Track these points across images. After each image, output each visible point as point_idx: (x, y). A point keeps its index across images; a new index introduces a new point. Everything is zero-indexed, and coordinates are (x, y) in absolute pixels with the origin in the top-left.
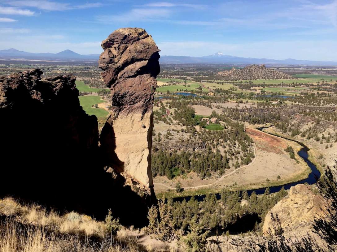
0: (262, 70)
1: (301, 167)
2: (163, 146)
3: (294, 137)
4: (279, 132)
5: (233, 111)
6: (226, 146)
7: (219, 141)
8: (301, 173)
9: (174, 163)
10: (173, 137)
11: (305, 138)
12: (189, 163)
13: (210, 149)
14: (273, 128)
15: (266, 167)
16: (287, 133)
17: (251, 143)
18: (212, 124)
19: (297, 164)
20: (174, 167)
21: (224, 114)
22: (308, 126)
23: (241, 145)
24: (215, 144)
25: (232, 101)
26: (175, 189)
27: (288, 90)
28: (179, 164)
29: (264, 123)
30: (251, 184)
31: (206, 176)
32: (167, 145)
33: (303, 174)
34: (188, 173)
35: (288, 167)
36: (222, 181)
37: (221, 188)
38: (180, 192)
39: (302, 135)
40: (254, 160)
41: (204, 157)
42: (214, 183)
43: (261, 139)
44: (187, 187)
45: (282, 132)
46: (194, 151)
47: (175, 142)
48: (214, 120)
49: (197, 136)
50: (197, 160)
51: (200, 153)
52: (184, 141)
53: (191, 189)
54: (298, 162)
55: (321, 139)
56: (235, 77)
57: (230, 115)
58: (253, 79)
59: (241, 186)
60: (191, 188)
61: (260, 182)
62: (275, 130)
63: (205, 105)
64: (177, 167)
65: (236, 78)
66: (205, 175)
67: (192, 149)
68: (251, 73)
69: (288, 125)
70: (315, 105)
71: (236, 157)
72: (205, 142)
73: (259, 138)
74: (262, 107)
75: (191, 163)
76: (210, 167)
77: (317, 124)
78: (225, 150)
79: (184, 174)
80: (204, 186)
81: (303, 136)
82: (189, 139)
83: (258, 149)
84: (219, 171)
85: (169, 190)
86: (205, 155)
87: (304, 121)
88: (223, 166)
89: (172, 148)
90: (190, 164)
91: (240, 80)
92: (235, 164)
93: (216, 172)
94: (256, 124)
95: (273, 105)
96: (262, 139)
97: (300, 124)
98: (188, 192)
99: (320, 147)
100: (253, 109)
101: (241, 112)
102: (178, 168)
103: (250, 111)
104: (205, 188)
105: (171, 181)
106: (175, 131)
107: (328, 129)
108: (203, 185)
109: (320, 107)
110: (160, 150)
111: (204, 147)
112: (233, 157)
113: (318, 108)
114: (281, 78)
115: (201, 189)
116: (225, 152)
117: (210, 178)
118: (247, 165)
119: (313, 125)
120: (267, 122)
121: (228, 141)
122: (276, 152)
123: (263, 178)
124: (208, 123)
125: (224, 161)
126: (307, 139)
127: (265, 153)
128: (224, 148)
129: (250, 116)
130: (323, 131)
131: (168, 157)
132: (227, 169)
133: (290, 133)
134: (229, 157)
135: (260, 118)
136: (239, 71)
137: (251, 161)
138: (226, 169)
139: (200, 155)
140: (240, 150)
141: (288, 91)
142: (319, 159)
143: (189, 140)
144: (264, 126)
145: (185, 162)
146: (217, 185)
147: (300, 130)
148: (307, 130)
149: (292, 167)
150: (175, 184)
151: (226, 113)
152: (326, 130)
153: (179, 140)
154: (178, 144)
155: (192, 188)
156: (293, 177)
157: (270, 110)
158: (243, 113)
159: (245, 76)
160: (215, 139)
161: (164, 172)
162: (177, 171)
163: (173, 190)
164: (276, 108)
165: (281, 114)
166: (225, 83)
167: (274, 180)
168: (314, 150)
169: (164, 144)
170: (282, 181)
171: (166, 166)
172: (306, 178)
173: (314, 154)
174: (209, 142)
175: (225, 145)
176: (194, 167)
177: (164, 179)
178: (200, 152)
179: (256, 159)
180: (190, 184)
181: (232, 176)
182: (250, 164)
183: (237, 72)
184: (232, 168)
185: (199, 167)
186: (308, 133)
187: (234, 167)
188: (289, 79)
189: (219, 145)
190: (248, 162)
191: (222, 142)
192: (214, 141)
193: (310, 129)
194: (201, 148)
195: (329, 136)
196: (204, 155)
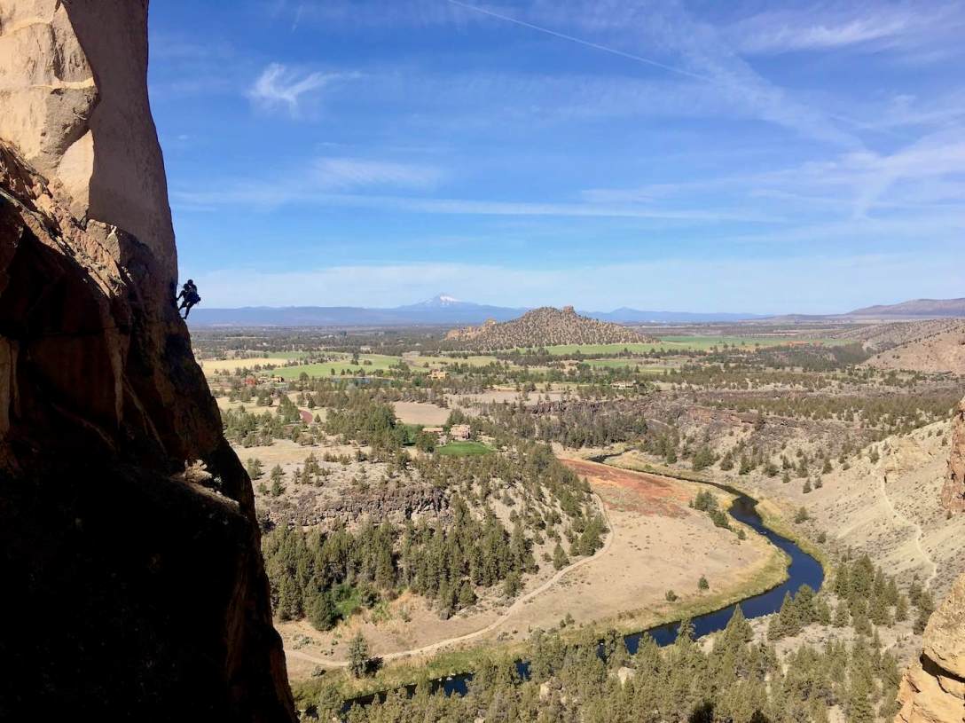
0: (568, 322)
1: (756, 549)
2: (291, 511)
3: (702, 472)
4: (657, 463)
5: (514, 412)
6: (515, 500)
7: (491, 482)
8: (763, 567)
9: (336, 569)
10: (329, 477)
11: (734, 472)
12: (394, 564)
13: (463, 510)
14: (635, 453)
15: (651, 558)
16: (678, 463)
17: (586, 495)
18: (456, 443)
19: (741, 541)
20: (339, 581)
21: (488, 420)
22: (733, 438)
23: (560, 497)
24: (479, 493)
25: (505, 388)
26: (346, 664)
27: (647, 363)
28: (357, 571)
29: (605, 445)
30: (620, 617)
31: (459, 605)
32: (307, 505)
33: (771, 569)
34: (391, 600)
35: (719, 551)
36: (521, 616)
37: (521, 641)
38: (367, 672)
39: (722, 465)
40: (608, 539)
41: (445, 537)
42: (492, 627)
43: (609, 482)
44: (391, 651)
45: (663, 463)
46: (409, 517)
47: (336, 492)
48: (460, 431)
49: (416, 474)
50: (421, 548)
51: (430, 525)
52: (371, 487)
53: (409, 656)
54: (742, 536)
55: (781, 470)
56: (499, 342)
57: (506, 425)
58: (548, 345)
59: (589, 626)
60: (408, 653)
61: (647, 605)
62: (642, 459)
63: (424, 401)
64: (347, 582)
65: (502, 342)
66: (455, 600)
67: (399, 515)
68: (540, 330)
69: (677, 441)
70: (734, 387)
71: (551, 534)
72: (446, 488)
73: (603, 481)
74: (593, 400)
75: (401, 564)
76: (472, 573)
77: (757, 429)
78: (514, 512)
79: (378, 606)
80: (457, 640)
81: (727, 466)
82: (387, 477)
83: (610, 509)
84: (502, 583)
85: (323, 672)
86: (448, 531)
87: (720, 426)
88: (513, 565)
89: (325, 515)
90: (396, 569)
91: (512, 347)
92: (551, 554)
93: (492, 587)
94: (583, 447)
95: (623, 392)
96: (613, 483)
97: (711, 435)
98: (399, 670)
99: (787, 492)
100: (568, 404)
101: (537, 415)
102: (354, 585)
103: (563, 410)
104: (462, 648)
105: (326, 638)
106: (334, 460)
107: (791, 440)
108: (450, 637)
109: (749, 393)
110: (280, 527)
111: (443, 504)
112: (543, 534)
113: (743, 393)
114: (618, 341)
115: (448, 654)
116: (514, 518)
117: (476, 611)
118: (592, 558)
119: (749, 433)
120: (613, 441)
121: (519, 484)
122: (668, 512)
123: (653, 591)
124: (443, 439)
125: (513, 546)
126: (741, 473)
127: (634, 517)
128: (509, 505)
129: (563, 424)
130: (778, 446)
131: (313, 548)
132: (529, 572)
133: (689, 463)
134: (529, 534)
135: (592, 428)
136: (506, 326)
137: (602, 545)
138: (525, 575)
139: (432, 531)
140: (559, 510)
141: (649, 366)
142: (798, 522)
143: (386, 482)
144: (606, 451)
145: (379, 559)
146: (503, 630)
147: (715, 451)
148: (735, 449)
149: (732, 551)
150: (344, 647)
151: (491, 419)
152: (788, 443)
153: (351, 487)
154: (349, 497)
155: (411, 652)
156: (746, 581)
157: (617, 406)
158: (543, 417)
159: (523, 338)
160: (477, 480)
161: (300, 604)
162: (348, 595)
163: (338, 671)
164: (631, 399)
165: (648, 417)
166: (473, 355)
167: (689, 593)
168: (772, 502)
169: (295, 502)
170: (715, 594)
171: (307, 580)
172: (785, 579)
173: (777, 512)
174: (456, 488)
175: (512, 497)
176: (414, 575)
177: (300, 630)
178: (432, 521)
179: (613, 538)
180: (405, 639)
181: (550, 596)
182: (599, 552)
183: (500, 327)
184: (546, 568)
185: (431, 571)
186: (739, 459)
187: (552, 566)
188: (640, 343)
189: (491, 497)
190: (593, 546)
191: (501, 486)
192: (474, 485)
193: (743, 445)
194: (432, 506)
195: (802, 458)
196: (445, 532)
